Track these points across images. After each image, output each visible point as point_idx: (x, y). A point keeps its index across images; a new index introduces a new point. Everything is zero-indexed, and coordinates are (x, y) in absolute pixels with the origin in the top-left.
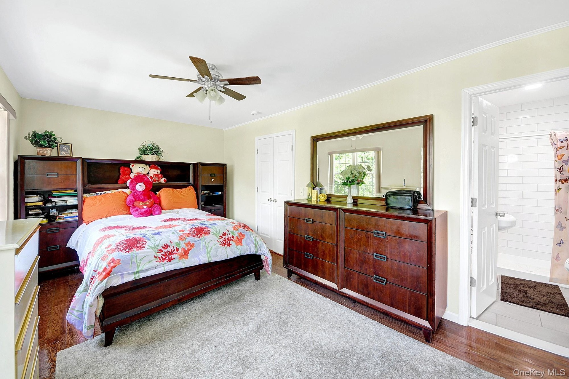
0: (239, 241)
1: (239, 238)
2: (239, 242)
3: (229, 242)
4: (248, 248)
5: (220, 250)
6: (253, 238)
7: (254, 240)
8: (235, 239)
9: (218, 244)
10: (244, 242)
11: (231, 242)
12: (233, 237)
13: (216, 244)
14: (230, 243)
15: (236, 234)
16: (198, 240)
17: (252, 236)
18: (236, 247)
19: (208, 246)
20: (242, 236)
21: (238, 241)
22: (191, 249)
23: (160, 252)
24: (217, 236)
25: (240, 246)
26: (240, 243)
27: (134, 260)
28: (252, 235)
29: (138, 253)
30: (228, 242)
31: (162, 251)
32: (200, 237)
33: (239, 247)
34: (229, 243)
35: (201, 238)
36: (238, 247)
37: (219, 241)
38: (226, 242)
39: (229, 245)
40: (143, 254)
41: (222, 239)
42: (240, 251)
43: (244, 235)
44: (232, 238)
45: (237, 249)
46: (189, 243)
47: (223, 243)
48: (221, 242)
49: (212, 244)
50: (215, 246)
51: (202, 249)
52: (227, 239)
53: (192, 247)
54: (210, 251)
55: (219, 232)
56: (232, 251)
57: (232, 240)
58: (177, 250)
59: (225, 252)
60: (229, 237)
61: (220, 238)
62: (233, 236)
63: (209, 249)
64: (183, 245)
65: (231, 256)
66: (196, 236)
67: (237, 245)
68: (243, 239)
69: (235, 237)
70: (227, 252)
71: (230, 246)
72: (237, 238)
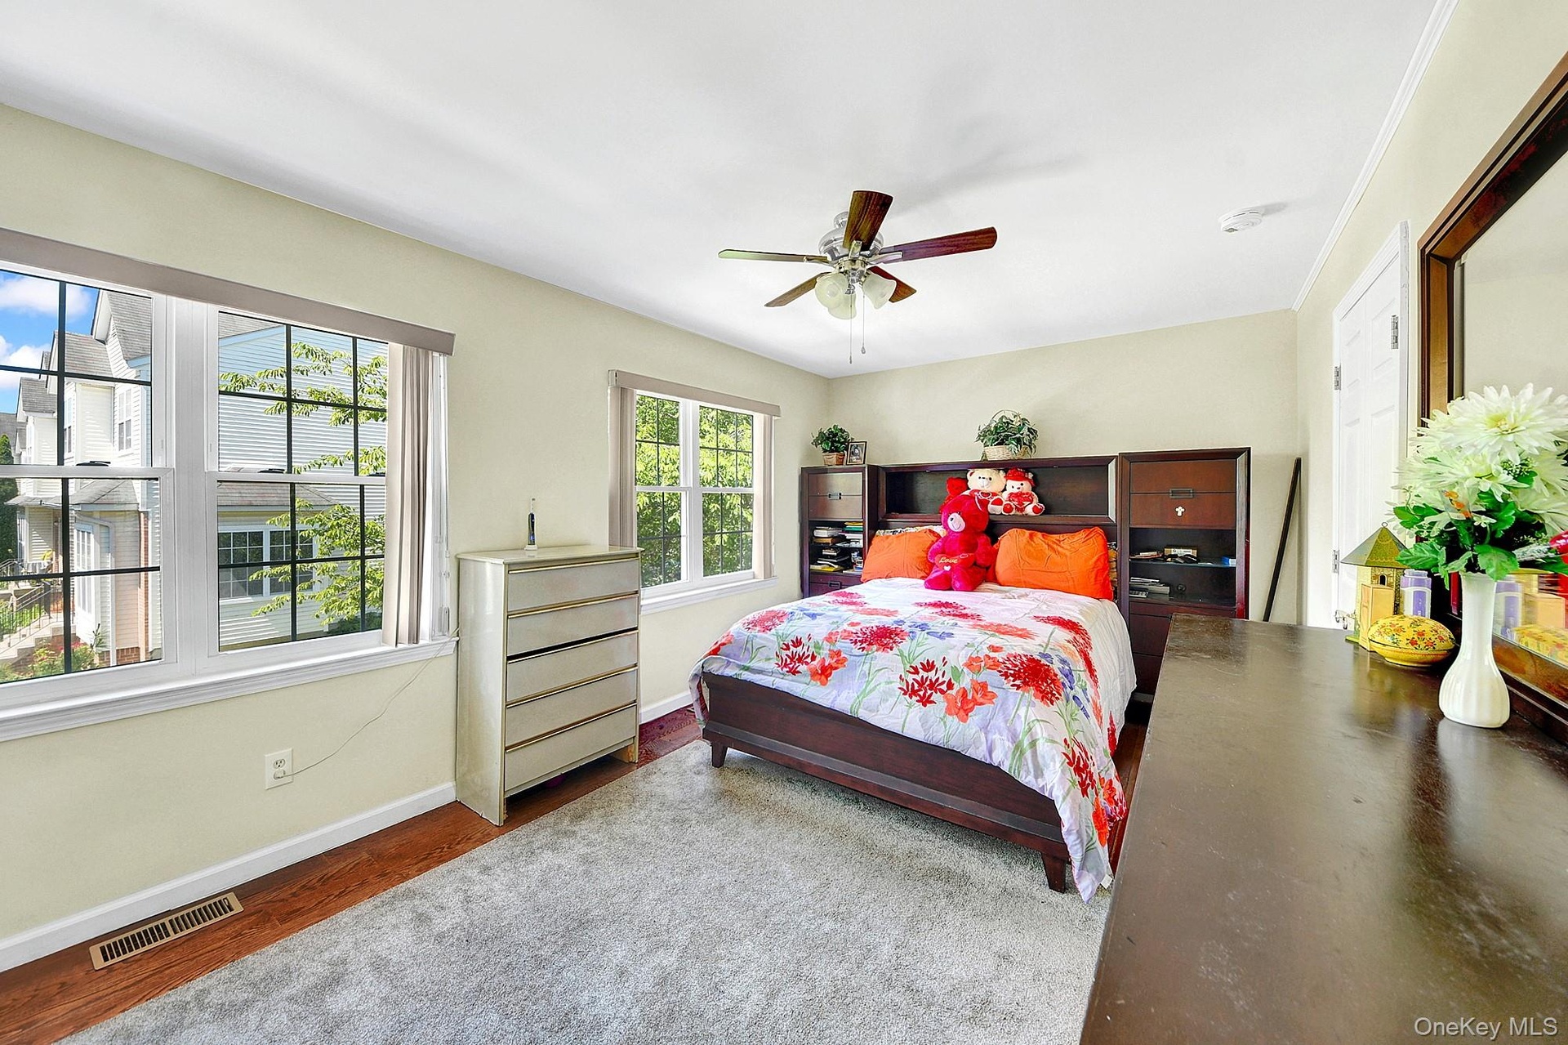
0: (964, 706)
1: (970, 697)
2: (962, 707)
3: (929, 692)
4: (983, 740)
5: (892, 701)
6: (1023, 719)
7: (1021, 728)
8: (953, 692)
9: (898, 684)
10: (977, 715)
11: (936, 697)
12: (950, 686)
13: (891, 682)
14: (932, 699)
15: (966, 681)
16: (857, 654)
17: (1022, 712)
18: (942, 716)
19: (872, 679)
20: (984, 695)
21: (959, 705)
22: (836, 668)
23: (784, 649)
24: (904, 664)
25: (956, 719)
26: (962, 713)
27: (749, 646)
28: (1025, 708)
29: (756, 636)
30: (926, 692)
31: (788, 649)
32: (864, 648)
33: (953, 721)
34: (927, 695)
35: (865, 652)
36: (949, 718)
37: (903, 677)
38: (920, 690)
39: (925, 701)
40: (762, 642)
41: (915, 676)
42: (949, 736)
43: (994, 696)
44: (944, 687)
45: (942, 723)
46: (838, 653)
47: (910, 687)
48: (907, 682)
49: (882, 678)
50: (887, 686)
51: (857, 678)
52: (928, 682)
53: (840, 665)
54: (871, 691)
55: (916, 655)
56: (924, 721)
57: (942, 692)
58: (813, 658)
59: (902, 713)
60: (937, 680)
61: (910, 672)
62: (953, 681)
63: (872, 685)
64: (825, 652)
65: (915, 731)
66: (859, 644)
67: (949, 711)
68: (981, 704)
69: (956, 687)
70: (909, 716)
71: (928, 705)
72: (961, 694)
